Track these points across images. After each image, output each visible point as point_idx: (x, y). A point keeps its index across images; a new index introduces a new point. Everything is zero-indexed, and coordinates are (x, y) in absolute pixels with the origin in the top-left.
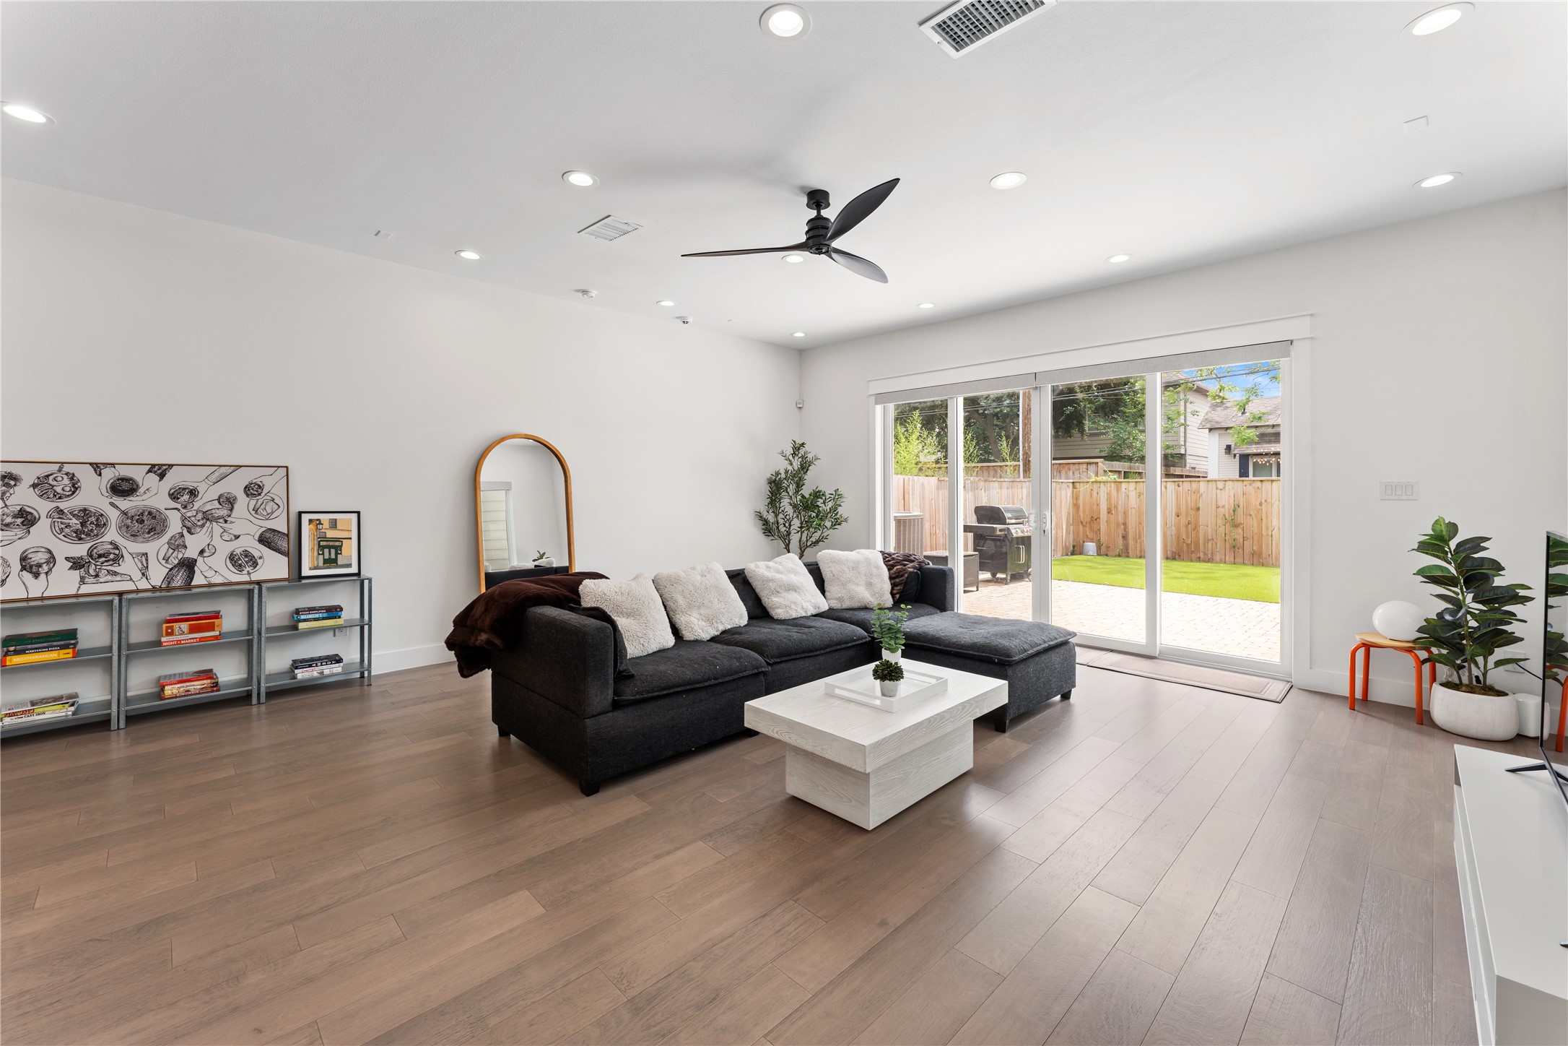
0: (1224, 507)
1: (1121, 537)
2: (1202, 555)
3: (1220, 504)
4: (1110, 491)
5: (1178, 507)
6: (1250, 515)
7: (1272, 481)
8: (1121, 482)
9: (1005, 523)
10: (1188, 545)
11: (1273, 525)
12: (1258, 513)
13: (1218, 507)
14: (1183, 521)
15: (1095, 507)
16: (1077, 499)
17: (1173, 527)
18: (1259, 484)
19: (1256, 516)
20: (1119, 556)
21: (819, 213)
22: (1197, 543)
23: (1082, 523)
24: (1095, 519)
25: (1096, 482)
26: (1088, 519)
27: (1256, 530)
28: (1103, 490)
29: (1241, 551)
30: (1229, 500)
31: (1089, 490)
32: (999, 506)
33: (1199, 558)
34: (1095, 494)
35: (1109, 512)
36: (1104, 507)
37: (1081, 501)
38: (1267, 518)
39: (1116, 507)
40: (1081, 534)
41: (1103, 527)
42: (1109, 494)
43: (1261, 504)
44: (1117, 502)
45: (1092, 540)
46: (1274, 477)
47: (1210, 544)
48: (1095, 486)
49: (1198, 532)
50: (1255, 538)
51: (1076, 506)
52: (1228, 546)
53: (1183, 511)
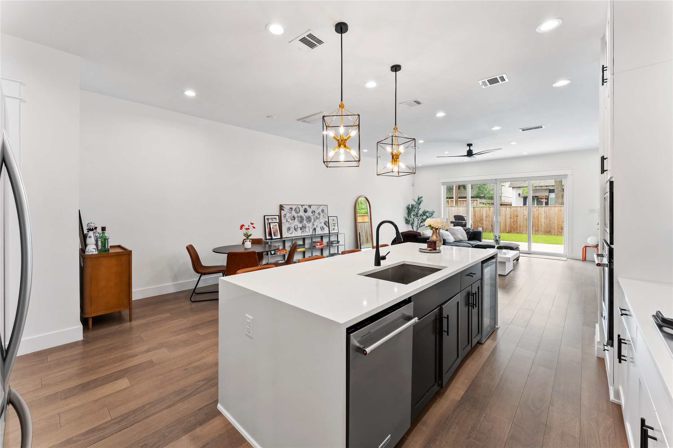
0: (526, 215)
1: (490, 226)
2: (518, 231)
4: (487, 210)
5: (511, 216)
8: (491, 207)
9: (465, 221)
10: (514, 228)
11: (542, 221)
14: (512, 220)
15: (481, 215)
16: (475, 213)
17: (509, 222)
18: (538, 208)
19: (537, 219)
20: (490, 232)
21: (470, 148)
22: (517, 228)
23: (477, 221)
24: (481, 220)
25: (482, 207)
26: (479, 220)
27: (537, 223)
28: (484, 209)
31: (479, 210)
32: (463, 215)
33: (518, 232)
34: (481, 211)
35: (486, 217)
36: (484, 215)
37: (476, 214)
38: (540, 219)
39: (489, 216)
40: (476, 224)
41: (484, 222)
42: (486, 211)
43: (538, 214)
44: (489, 214)
45: (480, 227)
47: (521, 228)
48: (482, 208)
49: (517, 224)
50: (537, 225)
51: (475, 215)
53: (512, 217)
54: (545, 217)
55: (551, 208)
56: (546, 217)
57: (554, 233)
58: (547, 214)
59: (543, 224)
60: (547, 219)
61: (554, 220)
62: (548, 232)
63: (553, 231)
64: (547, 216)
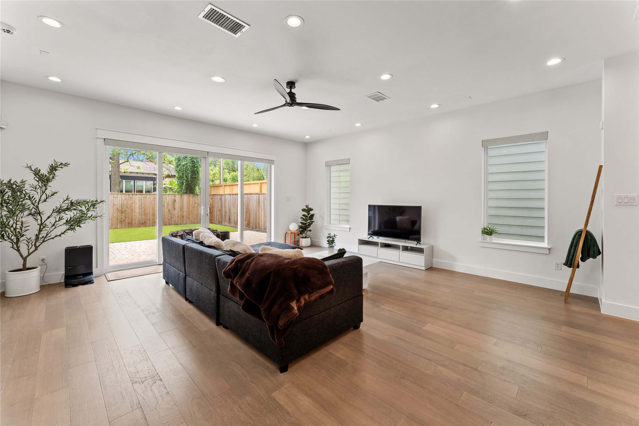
3: (115, 203)
6: (128, 208)
7: (132, 194)
11: (137, 211)
12: (131, 207)
13: (114, 205)
18: (132, 195)
19: (130, 208)
21: (291, 90)
29: (124, 223)
30: (119, 202)
38: (134, 209)
43: (132, 203)
46: (133, 193)
52: (118, 221)
54: (139, 207)
55: (146, 196)
56: (141, 207)
57: (149, 224)
58: (142, 203)
59: (137, 215)
60: (141, 209)
61: (149, 209)
62: (143, 224)
63: (148, 222)
64: (141, 205)
